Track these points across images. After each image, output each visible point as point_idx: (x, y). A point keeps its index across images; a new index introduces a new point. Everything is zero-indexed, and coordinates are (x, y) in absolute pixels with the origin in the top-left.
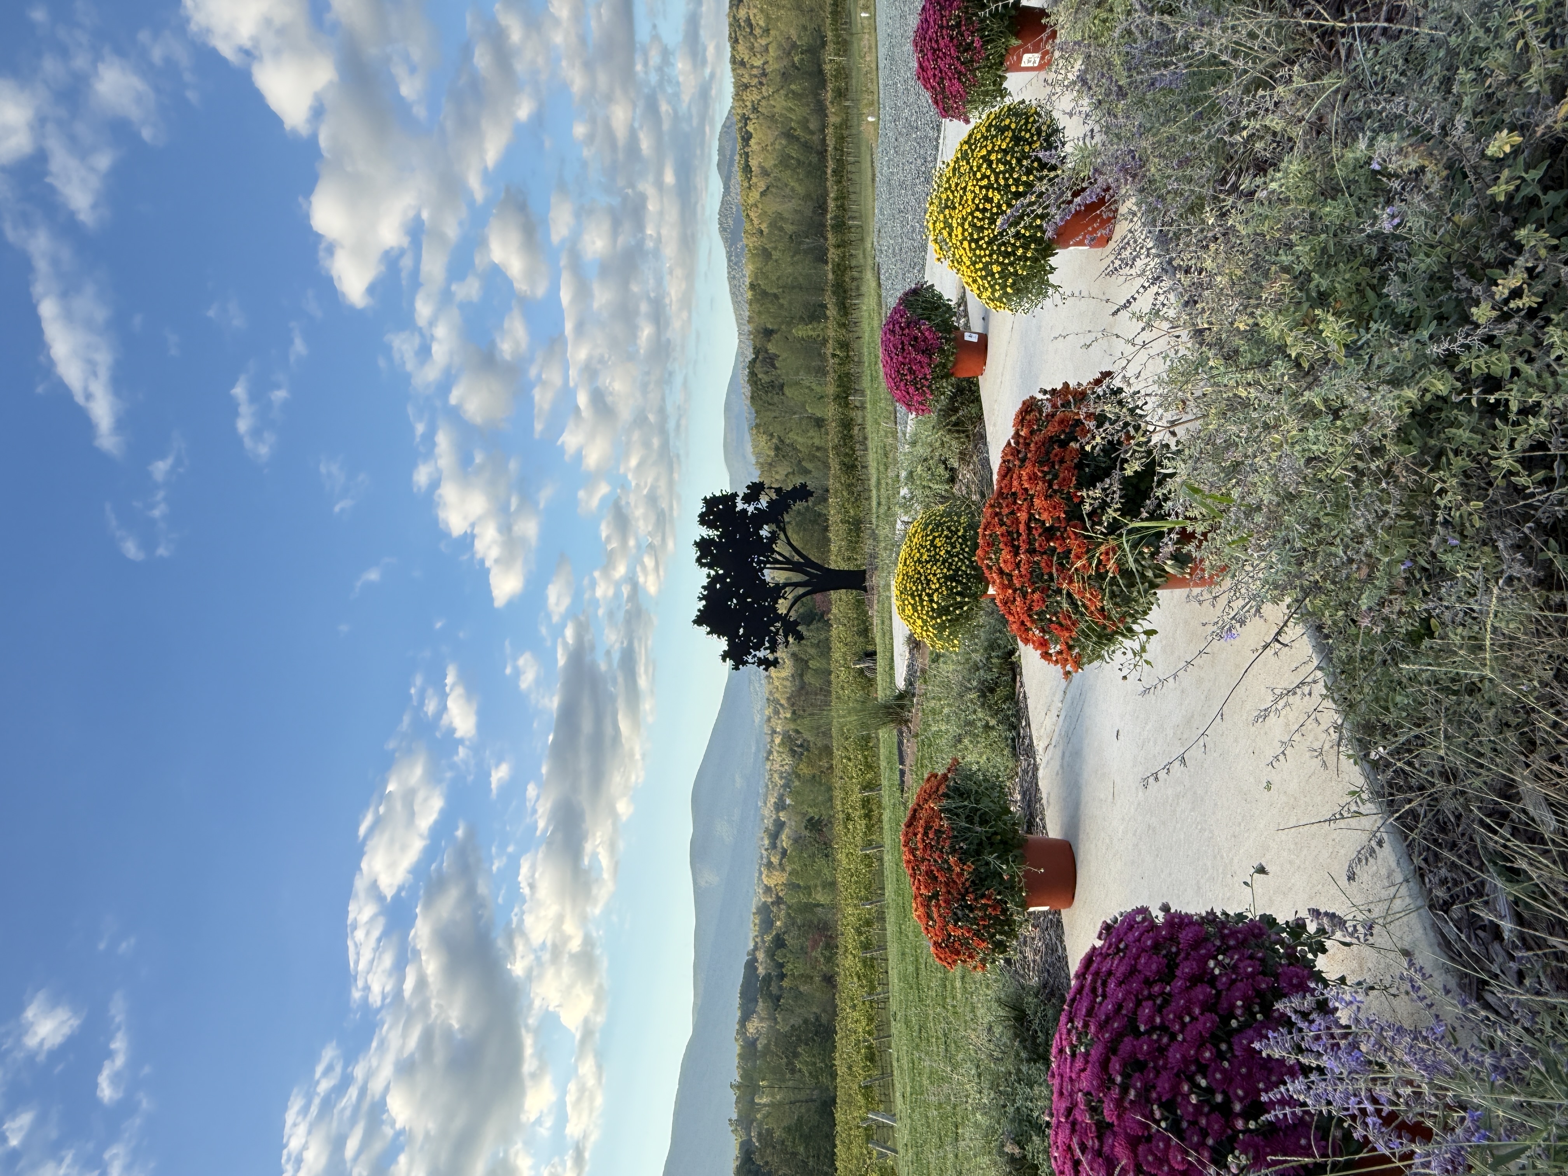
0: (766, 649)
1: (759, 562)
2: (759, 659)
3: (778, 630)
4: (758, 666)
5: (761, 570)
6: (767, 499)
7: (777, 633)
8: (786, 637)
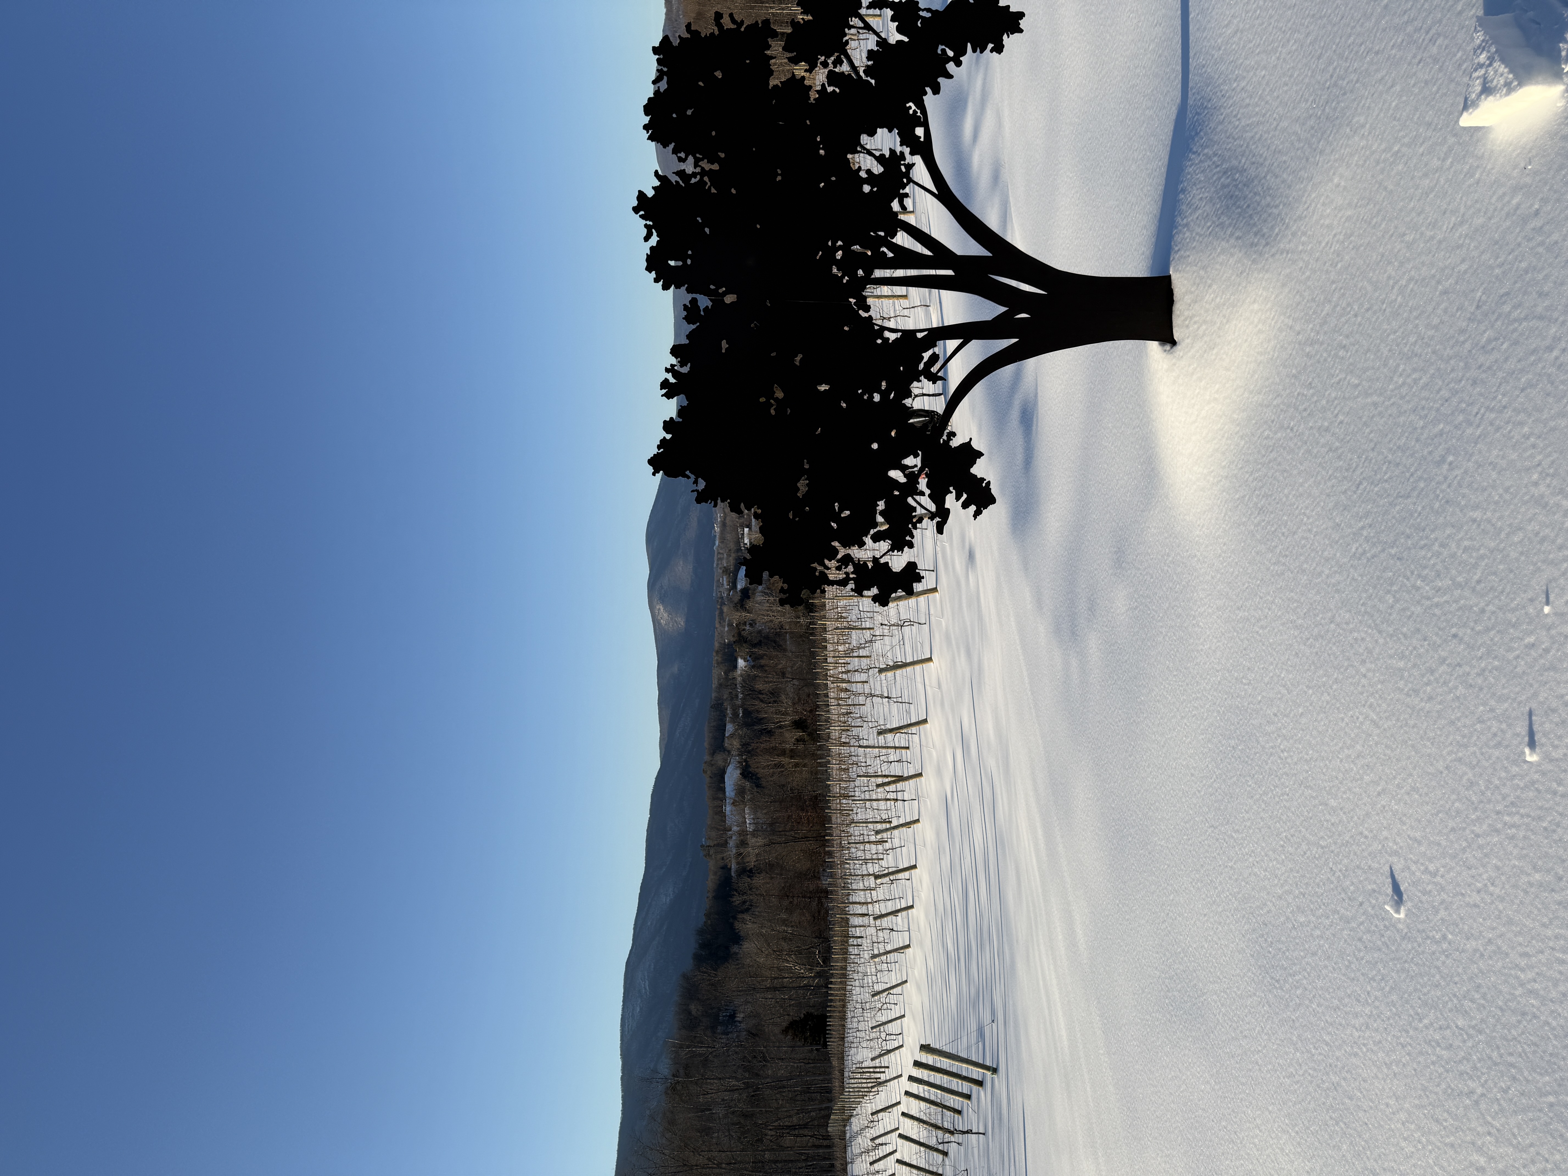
0: (876, 538)
1: (850, 262)
2: (860, 567)
3: (912, 478)
4: (859, 591)
5: (858, 287)
6: (871, 43)
7: (911, 488)
8: (938, 498)
